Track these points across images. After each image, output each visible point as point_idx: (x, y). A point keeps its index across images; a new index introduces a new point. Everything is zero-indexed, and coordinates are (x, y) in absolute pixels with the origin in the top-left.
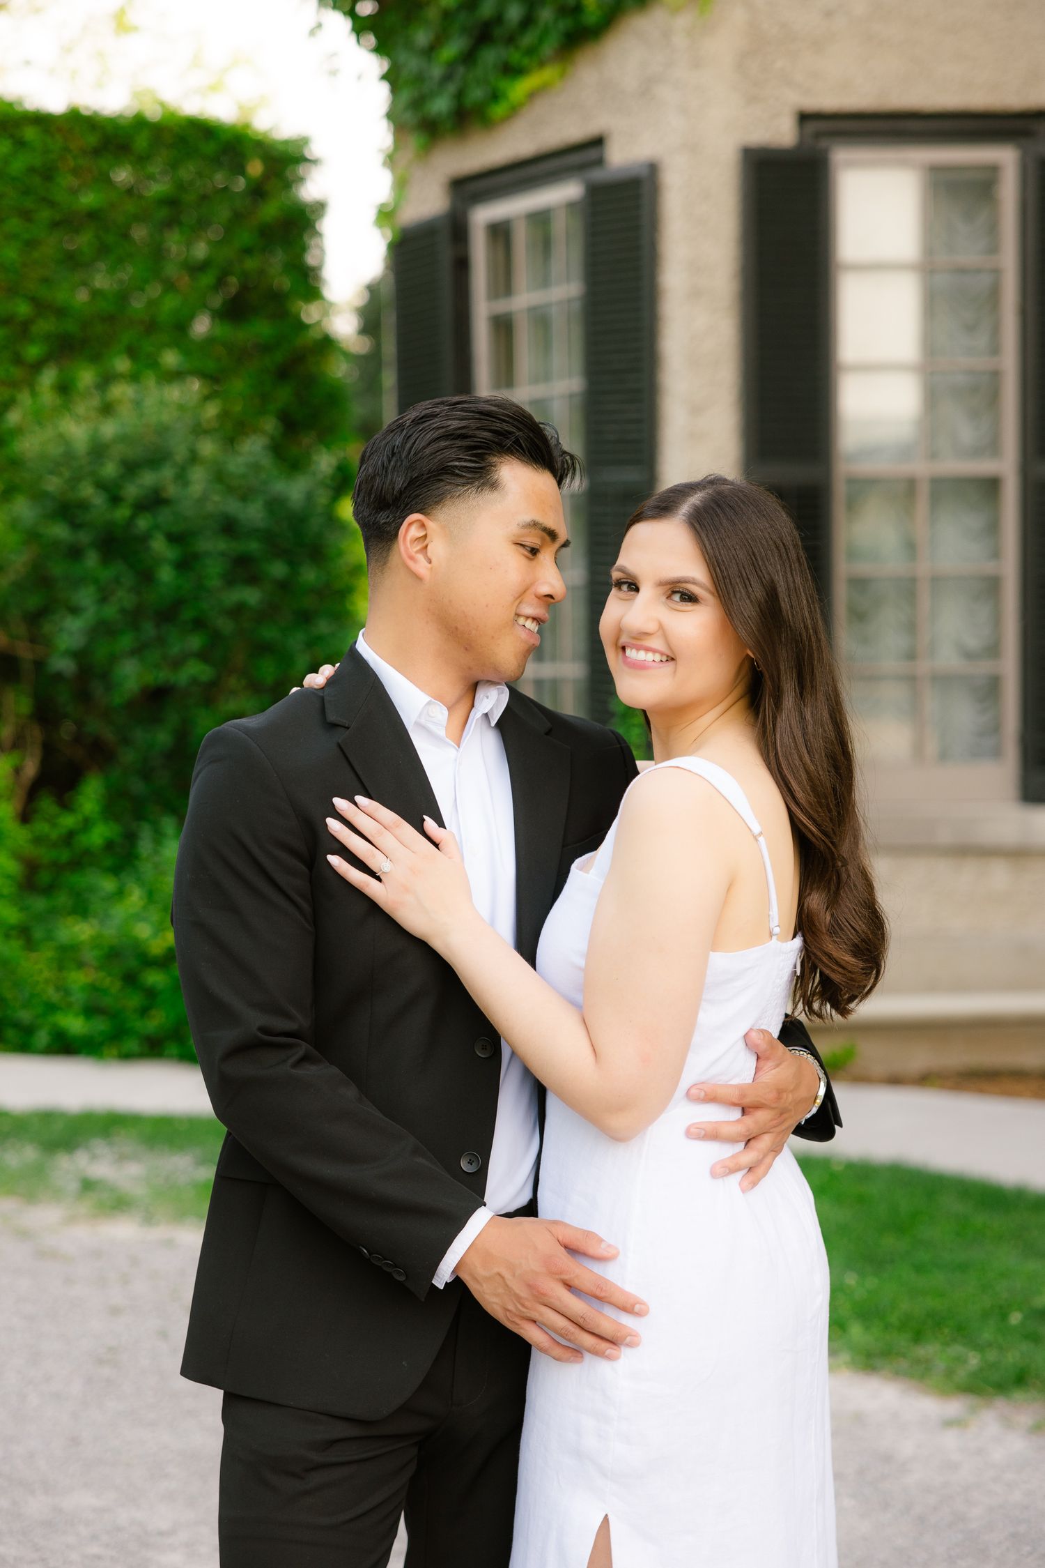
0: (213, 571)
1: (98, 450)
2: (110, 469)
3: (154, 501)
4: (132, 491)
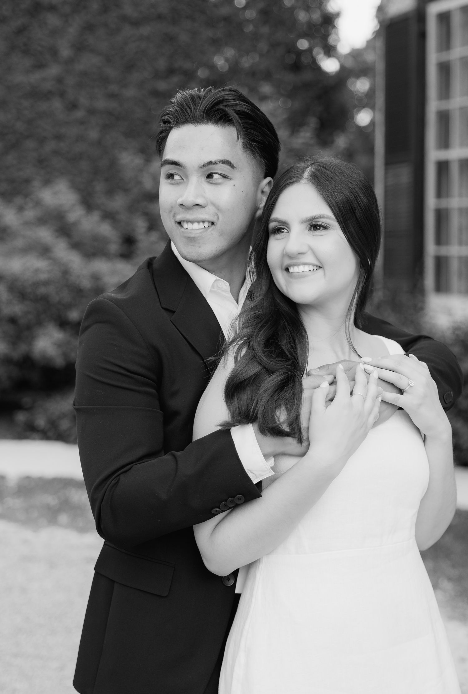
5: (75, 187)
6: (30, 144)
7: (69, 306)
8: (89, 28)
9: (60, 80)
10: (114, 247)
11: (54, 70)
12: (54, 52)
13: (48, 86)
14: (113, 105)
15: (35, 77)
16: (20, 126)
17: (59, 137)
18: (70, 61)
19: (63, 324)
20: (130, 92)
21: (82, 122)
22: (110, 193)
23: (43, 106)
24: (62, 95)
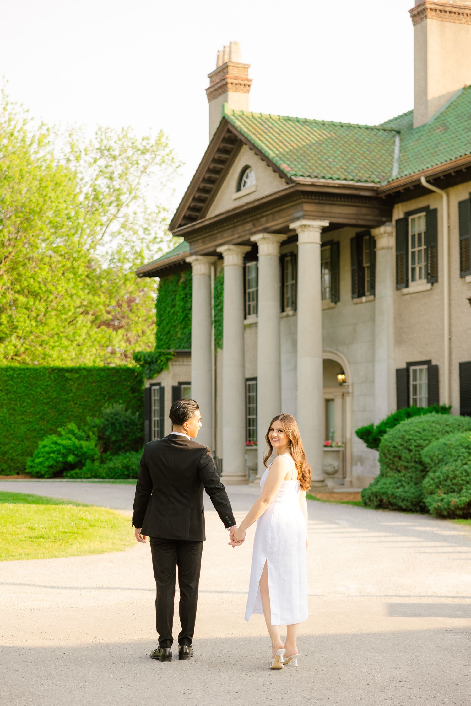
0: (123, 427)
1: (111, 413)
2: (112, 416)
3: (117, 419)
4: (115, 417)
5: (75, 423)
6: (65, 413)
7: (75, 451)
8: (80, 384)
9: (72, 397)
10: (84, 438)
11: (71, 395)
12: (71, 391)
13: (70, 399)
14: (86, 403)
15: (66, 397)
16: (62, 409)
17: (72, 411)
18: (76, 392)
19: (74, 454)
20: (89, 400)
21: (78, 408)
22: (85, 425)
23: (68, 404)
24: (73, 401)
